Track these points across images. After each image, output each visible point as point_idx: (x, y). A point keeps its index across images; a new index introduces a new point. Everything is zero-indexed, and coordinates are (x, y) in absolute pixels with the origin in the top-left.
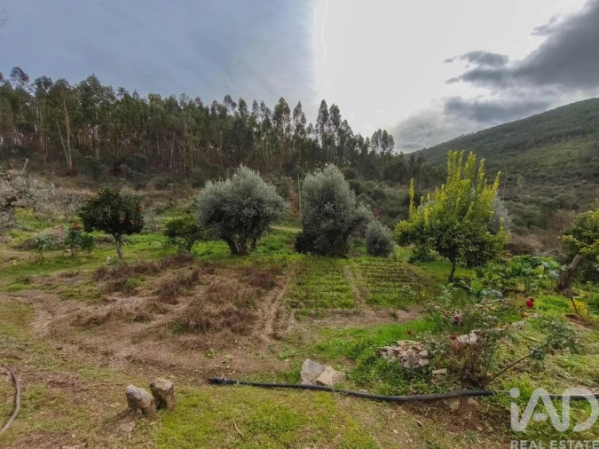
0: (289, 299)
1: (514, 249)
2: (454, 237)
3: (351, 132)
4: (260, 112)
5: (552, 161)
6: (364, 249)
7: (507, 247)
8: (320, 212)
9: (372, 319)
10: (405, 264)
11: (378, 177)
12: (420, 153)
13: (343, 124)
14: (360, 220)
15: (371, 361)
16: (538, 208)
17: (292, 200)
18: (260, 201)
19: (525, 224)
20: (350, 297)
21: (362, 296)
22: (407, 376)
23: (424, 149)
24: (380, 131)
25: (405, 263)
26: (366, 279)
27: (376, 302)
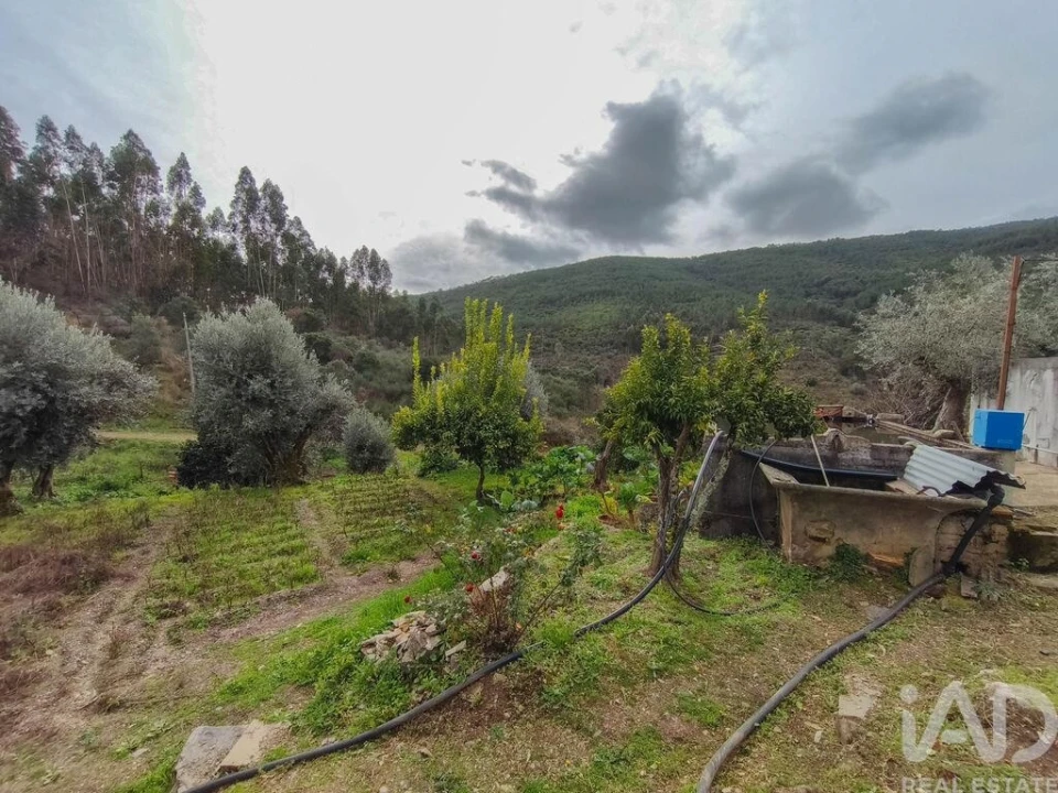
0: (153, 601)
1: (552, 439)
2: (479, 428)
3: (311, 243)
4: (64, 152)
5: (587, 324)
6: (341, 463)
7: (544, 437)
8: (239, 396)
9: (353, 591)
10: (411, 481)
11: (366, 330)
12: (435, 296)
13: (292, 223)
14: (329, 409)
15: (346, 673)
16: (576, 383)
17: (170, 370)
18: (56, 373)
19: (565, 404)
20: (307, 561)
21: (334, 553)
22: (407, 677)
23: (441, 291)
24: (365, 249)
25: (413, 479)
26: (342, 518)
27: (362, 557)
